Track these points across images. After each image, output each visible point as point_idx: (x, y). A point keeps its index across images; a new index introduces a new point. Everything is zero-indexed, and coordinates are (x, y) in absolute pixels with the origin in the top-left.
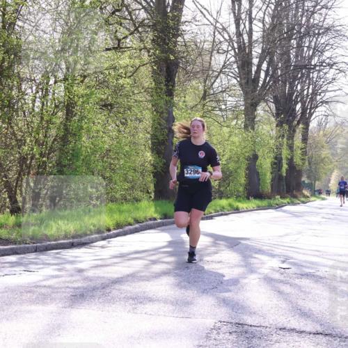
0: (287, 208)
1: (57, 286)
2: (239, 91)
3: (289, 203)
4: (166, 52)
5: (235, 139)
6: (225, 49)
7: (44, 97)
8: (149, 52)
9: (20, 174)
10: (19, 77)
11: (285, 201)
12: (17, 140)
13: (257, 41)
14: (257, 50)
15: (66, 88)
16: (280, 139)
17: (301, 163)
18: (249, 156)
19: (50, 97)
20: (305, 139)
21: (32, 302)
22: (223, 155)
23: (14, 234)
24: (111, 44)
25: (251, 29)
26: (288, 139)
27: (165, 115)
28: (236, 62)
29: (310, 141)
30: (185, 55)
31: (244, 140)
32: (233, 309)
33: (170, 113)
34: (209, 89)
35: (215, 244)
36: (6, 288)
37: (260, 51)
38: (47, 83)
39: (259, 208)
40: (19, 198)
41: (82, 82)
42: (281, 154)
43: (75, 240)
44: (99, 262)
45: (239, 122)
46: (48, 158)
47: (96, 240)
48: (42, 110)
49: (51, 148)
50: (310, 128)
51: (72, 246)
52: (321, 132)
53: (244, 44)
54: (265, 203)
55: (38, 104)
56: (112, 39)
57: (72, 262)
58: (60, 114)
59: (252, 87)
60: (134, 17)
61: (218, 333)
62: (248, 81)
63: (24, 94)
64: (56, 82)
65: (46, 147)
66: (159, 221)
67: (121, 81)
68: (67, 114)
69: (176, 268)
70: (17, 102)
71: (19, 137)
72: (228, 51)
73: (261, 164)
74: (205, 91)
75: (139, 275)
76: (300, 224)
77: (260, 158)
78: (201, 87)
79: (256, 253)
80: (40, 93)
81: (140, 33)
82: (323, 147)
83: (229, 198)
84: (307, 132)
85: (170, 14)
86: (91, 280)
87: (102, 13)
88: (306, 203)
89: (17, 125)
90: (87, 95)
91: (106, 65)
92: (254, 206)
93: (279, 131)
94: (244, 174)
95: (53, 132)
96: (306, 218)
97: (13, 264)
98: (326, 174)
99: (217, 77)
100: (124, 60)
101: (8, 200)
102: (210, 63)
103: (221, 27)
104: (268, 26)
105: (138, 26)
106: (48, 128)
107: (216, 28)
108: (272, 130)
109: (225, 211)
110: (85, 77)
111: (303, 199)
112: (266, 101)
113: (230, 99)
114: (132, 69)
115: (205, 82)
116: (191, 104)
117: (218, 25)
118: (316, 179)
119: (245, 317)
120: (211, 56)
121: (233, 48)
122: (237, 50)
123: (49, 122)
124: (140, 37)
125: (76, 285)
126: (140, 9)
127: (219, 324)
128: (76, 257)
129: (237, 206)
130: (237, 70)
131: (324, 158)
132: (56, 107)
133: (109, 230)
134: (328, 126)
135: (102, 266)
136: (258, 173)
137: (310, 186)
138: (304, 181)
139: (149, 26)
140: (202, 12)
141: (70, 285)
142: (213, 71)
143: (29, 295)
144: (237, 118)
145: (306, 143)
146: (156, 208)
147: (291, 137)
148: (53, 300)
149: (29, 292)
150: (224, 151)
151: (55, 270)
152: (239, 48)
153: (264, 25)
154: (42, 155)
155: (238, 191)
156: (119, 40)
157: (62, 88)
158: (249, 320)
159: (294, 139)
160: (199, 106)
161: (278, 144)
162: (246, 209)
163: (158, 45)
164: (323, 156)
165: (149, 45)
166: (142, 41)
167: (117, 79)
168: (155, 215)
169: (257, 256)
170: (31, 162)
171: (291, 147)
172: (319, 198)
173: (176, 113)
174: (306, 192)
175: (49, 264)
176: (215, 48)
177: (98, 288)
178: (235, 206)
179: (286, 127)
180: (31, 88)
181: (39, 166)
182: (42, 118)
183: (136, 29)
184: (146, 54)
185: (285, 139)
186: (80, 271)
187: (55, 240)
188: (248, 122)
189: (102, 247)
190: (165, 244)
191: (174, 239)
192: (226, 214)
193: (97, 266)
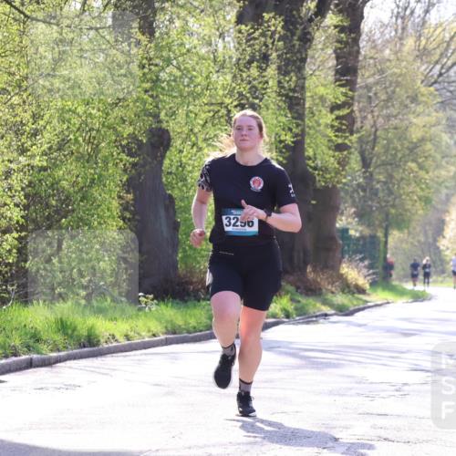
3: (288, 316)
16: (254, 72)
17: (332, 163)
18: (133, 137)
20: (347, 69)
22: (35, 134)
26: (283, 71)
29: (365, 77)
50: (366, 26)
52: (410, 43)
73: (182, 165)
76: (331, 393)
77: (177, 143)
82: (414, 99)
84: (356, 41)
88: (351, 313)
92: (156, 327)
93: (250, 38)
94: (115, 204)
96: (356, 371)
98: (427, 201)
108: (222, 36)
109: (44, 348)
111: (340, 299)
118: (389, 223)
129: (90, 329)
131: (423, 140)
134: (433, 17)
136: (171, 198)
137: (370, 250)
138: (345, 231)
145: (351, 85)
147: (294, 62)
150: (36, 117)
159: (308, 70)
161: (244, 88)
162: (124, 342)
164: (415, 134)
171: (294, 102)
172: (402, 293)
174: (353, 272)
178: (83, 331)
179: (275, 23)
185: (271, 71)
192: (47, 363)
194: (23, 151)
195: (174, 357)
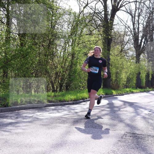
0: (151, 92)
1: (68, 117)
2: (134, 49)
3: (152, 90)
4: (108, 36)
5: (132, 67)
6: (129, 34)
7: (64, 51)
8: (101, 35)
9: (56, 78)
10: (56, 44)
11: (150, 89)
12: (55, 66)
13: (141, 31)
14: (141, 35)
15: (72, 48)
18: (137, 73)
19: (66, 51)
21: (60, 123)
23: (54, 99)
24: (88, 33)
25: (139, 27)
27: (107, 58)
28: (133, 39)
30: (114, 36)
31: (135, 67)
32: (131, 128)
33: (109, 57)
34: (123, 48)
35: (124, 105)
36: (51, 118)
37: (142, 35)
38: (66, 47)
39: (141, 92)
40: (55, 87)
41: (78, 46)
42: (149, 72)
43: (75, 102)
44: (83, 110)
45: (134, 61)
46: (65, 73)
47: (82, 102)
48: (64, 56)
49: (67, 69)
51: (73, 104)
53: (136, 32)
54: (143, 90)
55: (62, 53)
56: (88, 31)
57: (74, 110)
58: (70, 57)
59: (139, 48)
60: (96, 23)
61: (126, 137)
62: (137, 46)
63: (57, 50)
64: (68, 46)
65: (65, 69)
66: (104, 96)
67: (91, 46)
68: (72, 57)
69: (111, 113)
70: (55, 53)
71: (56, 65)
72: (130, 35)
73: (142, 76)
74: (122, 49)
75: (97, 115)
77: (141, 74)
78: (120, 48)
79: (140, 108)
80: (63, 50)
81: (98, 29)
83: (129, 88)
85: (109, 22)
86: (80, 116)
87: (85, 22)
89: (55, 61)
90: (79, 51)
91: (86, 40)
92: (139, 91)
94: (135, 79)
95: (67, 64)
97: (53, 110)
99: (126, 44)
100: (93, 38)
101: (51, 87)
102: (123, 39)
103: (128, 26)
104: (145, 26)
105: (98, 26)
106: (66, 62)
107: (126, 27)
109: (128, 92)
110: (79, 44)
112: (144, 53)
113: (131, 52)
114: (95, 41)
115: (122, 46)
116: (116, 54)
117: (127, 26)
119: (136, 131)
120: (124, 37)
121: (132, 34)
122: (133, 35)
123: (66, 60)
124: (98, 30)
125: (75, 118)
126: (98, 20)
127: (126, 133)
128: (75, 108)
130: (133, 42)
132: (69, 55)
133: (86, 99)
135: (84, 111)
136: (140, 79)
139: (102, 26)
140: (121, 21)
141: (73, 118)
142: (125, 42)
143: (59, 120)
144: (133, 59)
146: (103, 91)
148: (67, 122)
149: (59, 119)
151: (67, 112)
152: (134, 34)
153: (143, 26)
154: (63, 72)
155: (133, 85)
156: (91, 31)
157: (71, 48)
158: (137, 132)
160: (119, 55)
162: (136, 92)
163: (105, 33)
165: (101, 33)
166: (99, 31)
167: (90, 45)
168: (103, 94)
169: (140, 109)
170: (59, 74)
173: (111, 57)
175: (66, 110)
176: (125, 34)
177: (83, 119)
178: (132, 91)
180: (60, 48)
181: (62, 76)
182: (64, 59)
183: (97, 27)
184: (100, 36)
186: (76, 113)
187: (67, 102)
188: (137, 61)
189: (84, 104)
190: (106, 104)
191: (110, 102)
192: (129, 94)
193: (82, 111)
194: (127, 74)
195: (141, 94)
